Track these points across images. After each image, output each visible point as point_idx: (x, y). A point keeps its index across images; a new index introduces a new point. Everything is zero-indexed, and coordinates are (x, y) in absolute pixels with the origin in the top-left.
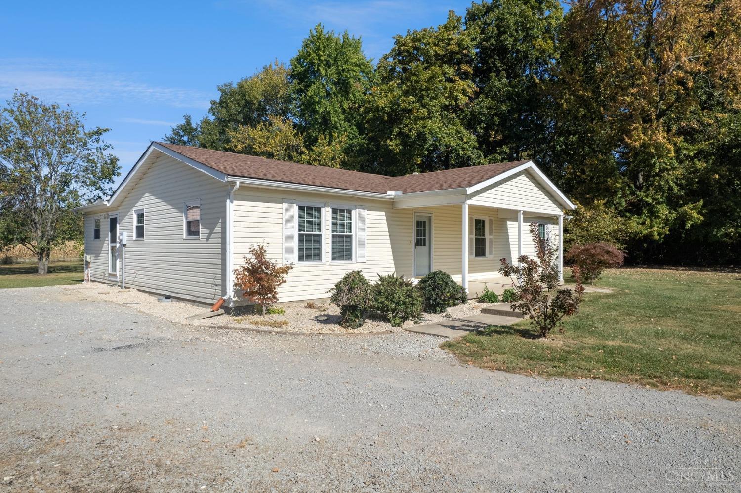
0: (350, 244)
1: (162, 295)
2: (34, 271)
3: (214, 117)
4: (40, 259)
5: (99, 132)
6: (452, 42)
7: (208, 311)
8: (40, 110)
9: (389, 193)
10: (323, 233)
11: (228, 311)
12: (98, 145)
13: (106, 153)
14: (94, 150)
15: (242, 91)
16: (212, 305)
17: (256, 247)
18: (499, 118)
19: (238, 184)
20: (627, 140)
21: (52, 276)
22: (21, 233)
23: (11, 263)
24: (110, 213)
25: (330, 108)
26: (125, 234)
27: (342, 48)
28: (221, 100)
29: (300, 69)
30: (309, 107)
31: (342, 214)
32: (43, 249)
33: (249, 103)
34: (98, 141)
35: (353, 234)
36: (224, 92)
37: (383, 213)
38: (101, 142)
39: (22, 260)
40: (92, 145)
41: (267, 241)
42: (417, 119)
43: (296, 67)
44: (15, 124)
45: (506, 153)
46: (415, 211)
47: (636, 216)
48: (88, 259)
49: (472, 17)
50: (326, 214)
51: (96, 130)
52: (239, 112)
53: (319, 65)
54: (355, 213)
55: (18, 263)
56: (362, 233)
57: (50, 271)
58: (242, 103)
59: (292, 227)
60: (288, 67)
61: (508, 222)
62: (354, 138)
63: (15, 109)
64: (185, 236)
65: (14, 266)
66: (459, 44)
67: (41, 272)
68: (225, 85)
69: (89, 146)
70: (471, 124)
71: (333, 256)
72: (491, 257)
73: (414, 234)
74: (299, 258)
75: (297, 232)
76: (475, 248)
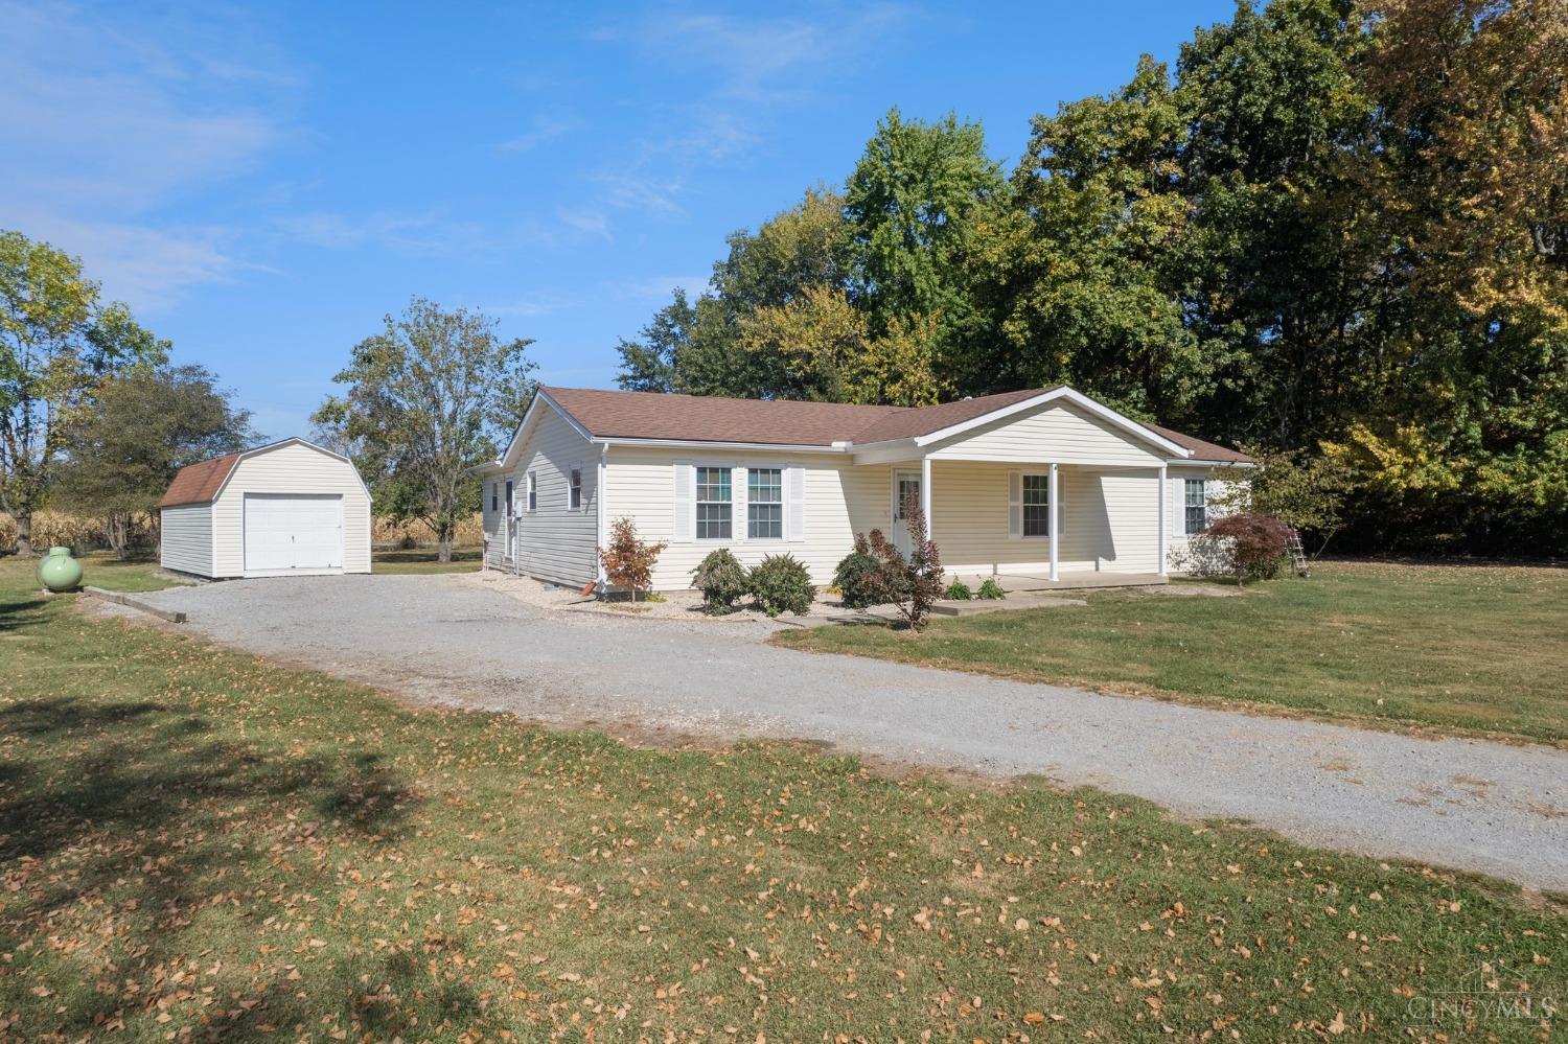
0: (779, 516)
1: (551, 582)
2: (434, 558)
3: (719, 292)
4: (442, 539)
5: (519, 346)
6: (1138, 122)
7: (577, 597)
8: (441, 322)
9: (835, 444)
10: (734, 501)
11: (600, 597)
12: (517, 365)
13: (529, 376)
14: (512, 374)
15: (765, 243)
16: (582, 589)
17: (621, 521)
18: (1227, 265)
19: (607, 446)
20: (1462, 303)
21: (456, 565)
22: (416, 501)
23: (413, 547)
24: (507, 475)
25: (910, 264)
26: (520, 504)
27: (936, 148)
28: (730, 260)
29: (862, 196)
30: (876, 265)
31: (765, 474)
32: (444, 526)
33: (774, 265)
34: (517, 359)
35: (783, 502)
36: (736, 247)
37: (836, 472)
38: (521, 359)
39: (427, 543)
40: (510, 366)
41: (633, 512)
42: (1057, 281)
43: (853, 191)
44: (410, 344)
45: (1237, 335)
46: (894, 468)
47: (1504, 456)
48: (486, 538)
49: (1192, 60)
50: (740, 478)
51: (514, 342)
52: (759, 282)
53: (893, 185)
54: (787, 474)
55: (422, 547)
56: (796, 501)
57: (454, 558)
58: (763, 264)
59: (687, 496)
60: (842, 193)
61: (1103, 479)
62: (965, 315)
63: (411, 323)
64: (569, 508)
65: (417, 552)
66: (1152, 125)
67: (443, 558)
68: (738, 235)
69: (505, 366)
70: (1172, 280)
71: (751, 532)
72: (1062, 536)
73: (893, 501)
74: (698, 535)
75: (695, 501)
76: (1025, 523)
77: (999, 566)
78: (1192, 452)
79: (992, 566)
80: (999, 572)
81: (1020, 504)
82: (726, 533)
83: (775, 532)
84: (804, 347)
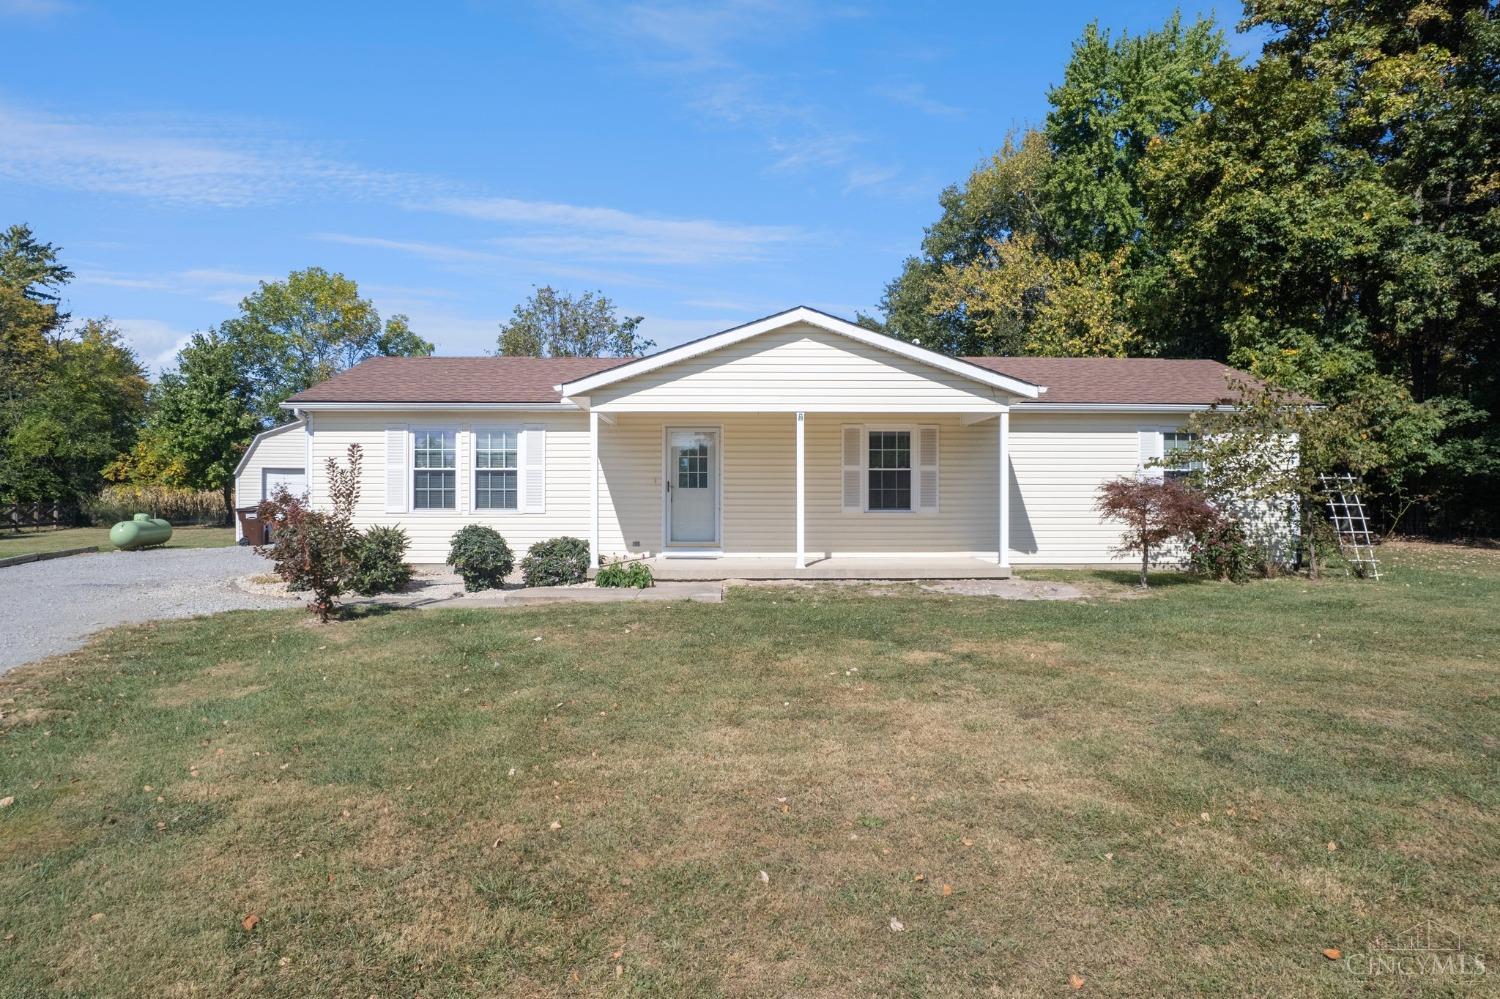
10: (457, 468)
31: (499, 440)
35: (518, 469)
46: (665, 426)
50: (463, 440)
54: (522, 437)
56: (534, 468)
59: (401, 462)
71: (481, 502)
72: (931, 511)
73: (665, 469)
74: (416, 505)
75: (412, 468)
76: (871, 492)
78: (1043, 390)
81: (863, 468)
82: (450, 503)
83: (511, 501)
84: (988, 305)
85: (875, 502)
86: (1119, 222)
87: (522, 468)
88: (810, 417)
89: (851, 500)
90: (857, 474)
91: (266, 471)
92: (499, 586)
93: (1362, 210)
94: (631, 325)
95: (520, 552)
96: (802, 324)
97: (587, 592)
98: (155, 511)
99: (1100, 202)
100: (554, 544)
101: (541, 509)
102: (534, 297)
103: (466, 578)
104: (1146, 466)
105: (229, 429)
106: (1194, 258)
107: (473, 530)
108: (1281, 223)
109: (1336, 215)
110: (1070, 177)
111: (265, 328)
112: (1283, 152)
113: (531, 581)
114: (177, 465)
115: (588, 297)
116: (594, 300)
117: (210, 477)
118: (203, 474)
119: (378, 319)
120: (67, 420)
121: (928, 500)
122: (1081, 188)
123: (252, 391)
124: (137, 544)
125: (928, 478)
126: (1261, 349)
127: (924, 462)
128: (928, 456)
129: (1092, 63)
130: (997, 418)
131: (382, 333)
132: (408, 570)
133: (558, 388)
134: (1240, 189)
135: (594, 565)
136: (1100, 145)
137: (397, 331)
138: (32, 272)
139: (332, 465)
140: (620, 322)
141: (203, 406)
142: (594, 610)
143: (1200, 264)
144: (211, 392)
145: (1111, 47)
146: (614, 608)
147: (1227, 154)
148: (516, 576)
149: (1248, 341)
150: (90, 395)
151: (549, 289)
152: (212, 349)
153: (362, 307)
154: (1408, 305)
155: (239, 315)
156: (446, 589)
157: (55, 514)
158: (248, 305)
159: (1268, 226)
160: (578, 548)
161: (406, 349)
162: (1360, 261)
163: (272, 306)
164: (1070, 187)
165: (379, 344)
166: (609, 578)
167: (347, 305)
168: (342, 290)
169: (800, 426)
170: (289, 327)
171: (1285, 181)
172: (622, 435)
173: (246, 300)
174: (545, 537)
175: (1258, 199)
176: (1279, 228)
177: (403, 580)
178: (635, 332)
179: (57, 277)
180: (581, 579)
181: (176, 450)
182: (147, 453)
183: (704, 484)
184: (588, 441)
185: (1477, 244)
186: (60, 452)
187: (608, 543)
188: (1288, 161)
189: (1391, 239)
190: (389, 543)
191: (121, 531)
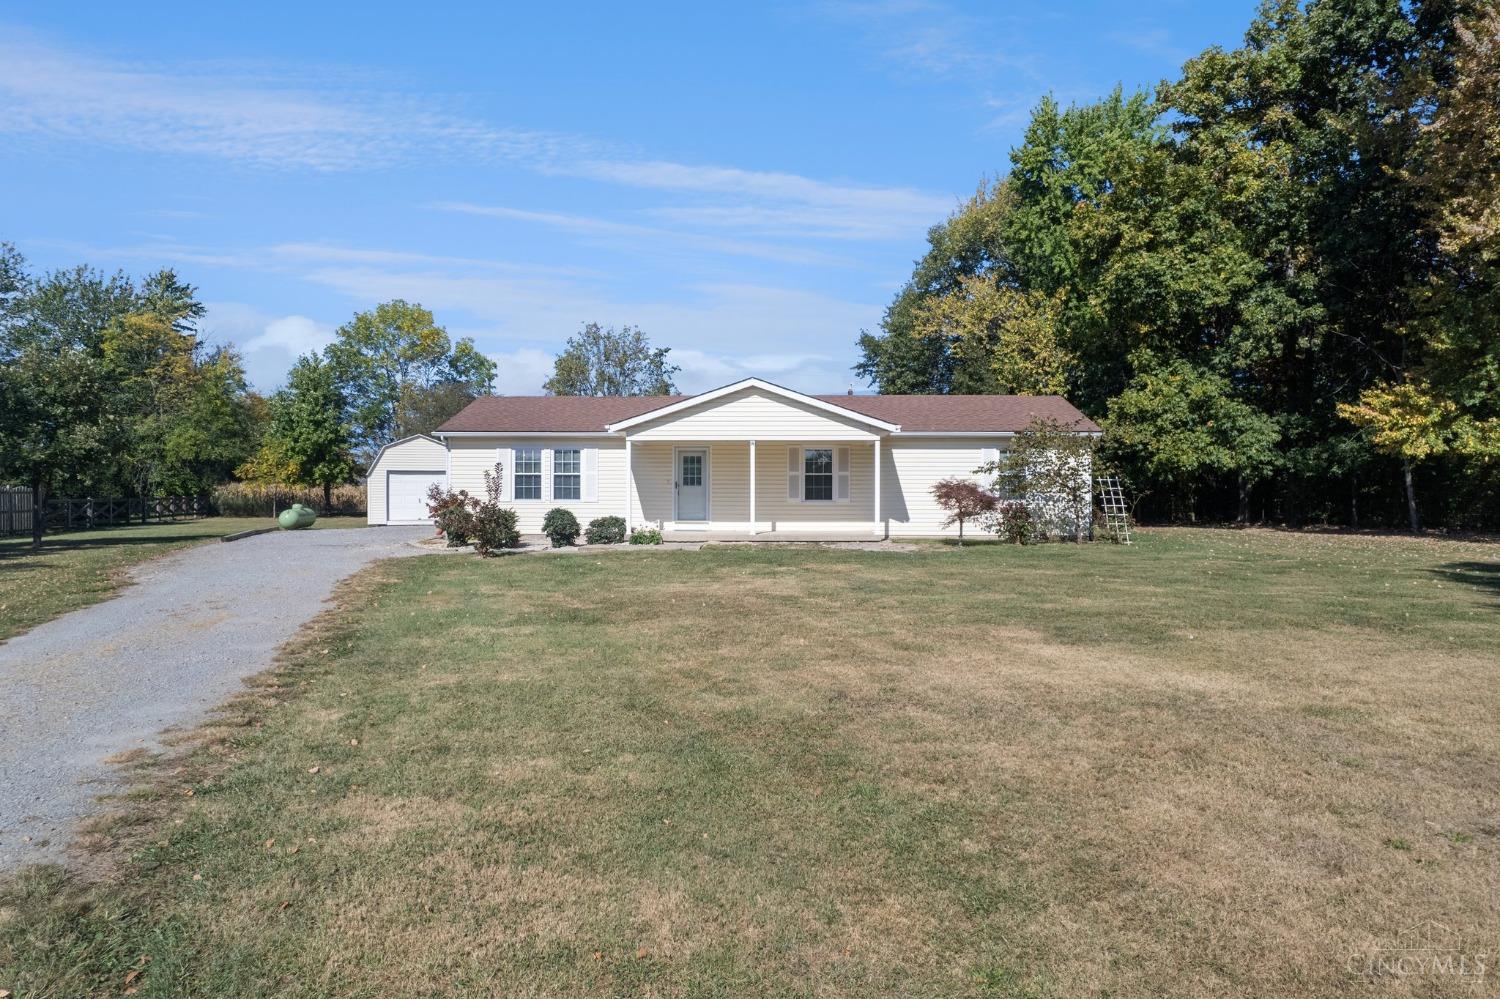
0: (578, 483)
10: (543, 473)
31: (567, 454)
50: (547, 457)
54: (584, 453)
56: (591, 473)
71: (558, 494)
72: (845, 501)
73: (674, 472)
74: (516, 497)
75: (514, 473)
76: (807, 489)
77: (778, 524)
78: (899, 427)
79: (770, 524)
80: (778, 529)
81: (801, 473)
82: (537, 495)
83: (576, 495)
84: (960, 332)
85: (809, 496)
86: (1064, 265)
87: (583, 473)
88: (758, 443)
89: (794, 494)
90: (797, 477)
91: (389, 472)
92: (573, 544)
93: (1222, 269)
94: (661, 354)
95: (584, 524)
96: (753, 387)
97: (626, 546)
98: (307, 502)
99: (1048, 248)
100: (604, 520)
101: (595, 500)
102: (584, 331)
103: (553, 539)
104: (976, 472)
105: (331, 436)
106: (1104, 302)
107: (558, 511)
108: (1162, 279)
109: (1204, 273)
110: (1024, 227)
111: (359, 352)
112: (1167, 222)
113: (591, 541)
114: (293, 466)
115: (626, 330)
116: (632, 333)
117: (317, 475)
118: (310, 473)
119: (448, 342)
120: (207, 429)
121: (843, 494)
122: (1033, 236)
123: (346, 404)
124: (301, 525)
125: (843, 480)
126: (1156, 375)
127: (841, 469)
128: (843, 466)
129: (1046, 127)
130: (872, 445)
131: (452, 352)
132: (518, 535)
133: (607, 427)
134: (1133, 250)
135: (628, 532)
136: (1050, 199)
137: (465, 351)
138: (177, 309)
139: (487, 474)
140: (652, 352)
141: (312, 418)
142: (628, 553)
143: (1107, 306)
144: (317, 405)
145: (1059, 118)
146: (638, 553)
147: (1126, 221)
148: (581, 540)
149: (1145, 369)
150: (224, 409)
151: (595, 325)
152: (316, 369)
153: (437, 333)
154: (1247, 345)
155: (337, 340)
156: (542, 545)
157: (195, 506)
158: (344, 332)
159: (1153, 279)
160: (619, 523)
161: (473, 367)
162: (1216, 308)
163: (363, 331)
164: (1024, 234)
165: (450, 362)
166: (637, 539)
167: (426, 331)
168: (420, 317)
169: (753, 448)
170: (376, 349)
171: (1169, 245)
172: (645, 455)
173: (342, 329)
174: (600, 515)
175: (1145, 258)
176: (1161, 282)
177: (514, 540)
178: (664, 360)
179: (194, 312)
180: (621, 540)
181: (290, 453)
182: (270, 455)
183: (699, 483)
184: (626, 454)
185: (1294, 301)
186: (203, 456)
187: (636, 520)
188: (1170, 229)
189: (1240, 293)
190: (506, 520)
191: (287, 517)
